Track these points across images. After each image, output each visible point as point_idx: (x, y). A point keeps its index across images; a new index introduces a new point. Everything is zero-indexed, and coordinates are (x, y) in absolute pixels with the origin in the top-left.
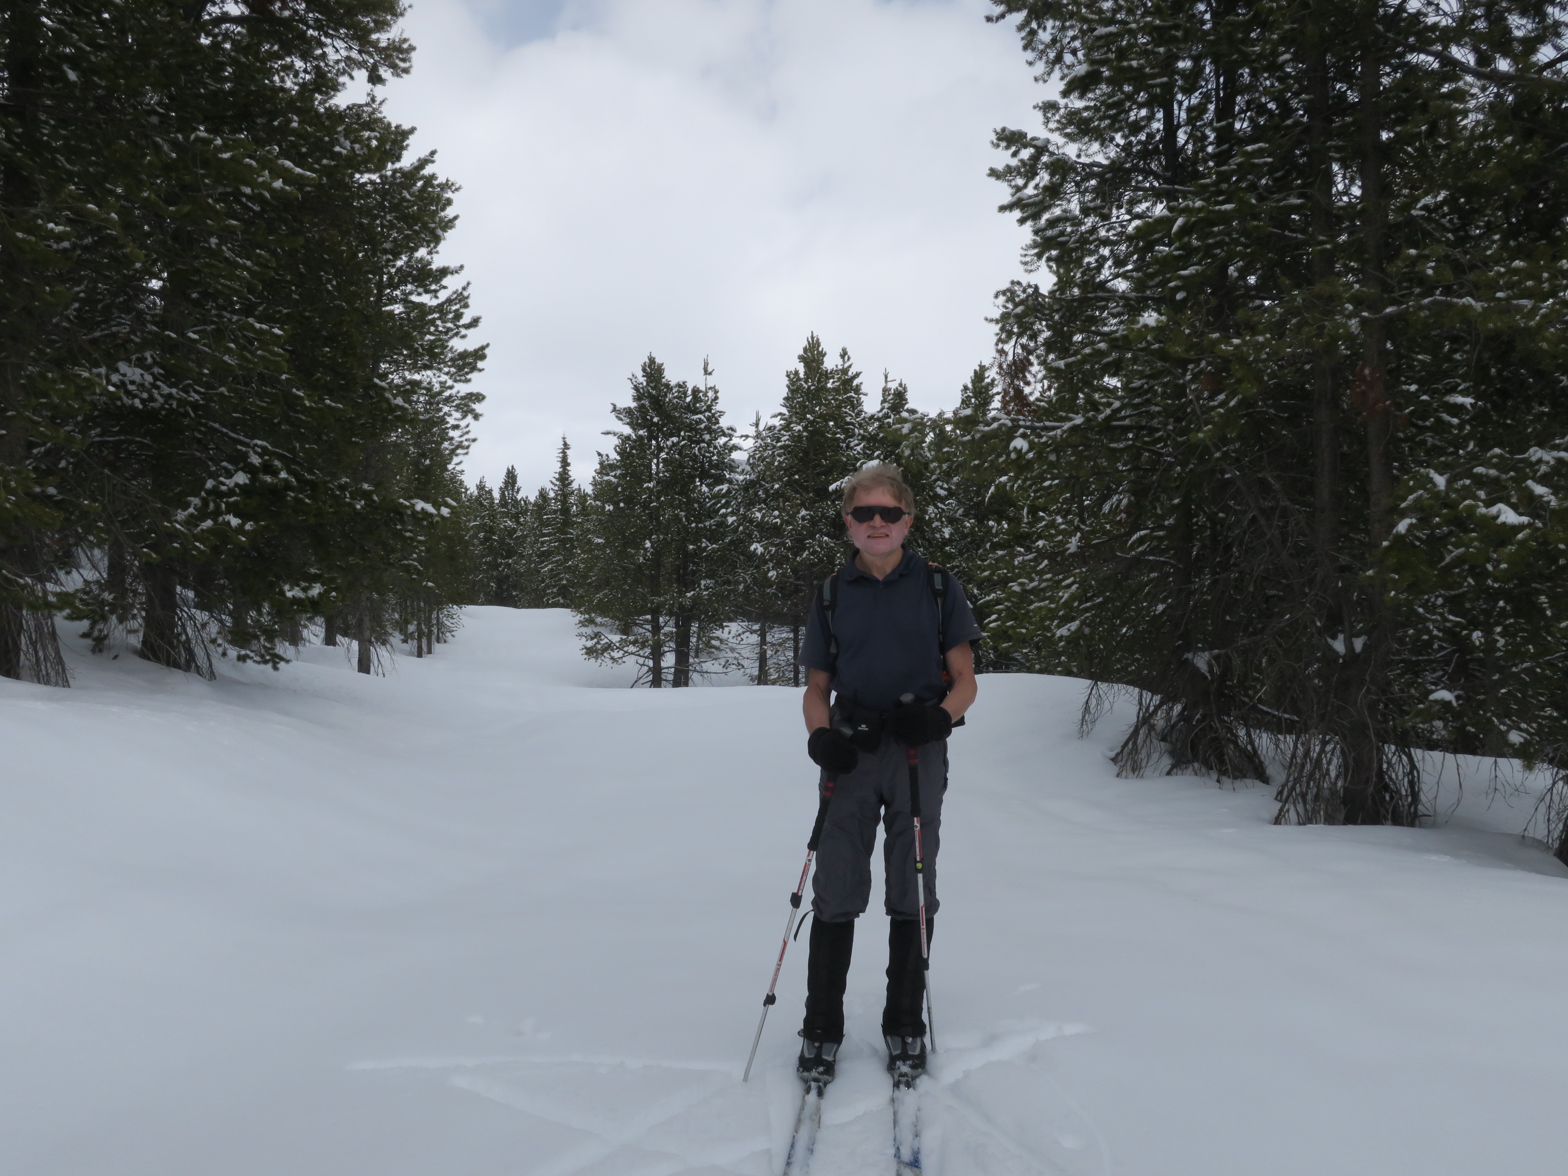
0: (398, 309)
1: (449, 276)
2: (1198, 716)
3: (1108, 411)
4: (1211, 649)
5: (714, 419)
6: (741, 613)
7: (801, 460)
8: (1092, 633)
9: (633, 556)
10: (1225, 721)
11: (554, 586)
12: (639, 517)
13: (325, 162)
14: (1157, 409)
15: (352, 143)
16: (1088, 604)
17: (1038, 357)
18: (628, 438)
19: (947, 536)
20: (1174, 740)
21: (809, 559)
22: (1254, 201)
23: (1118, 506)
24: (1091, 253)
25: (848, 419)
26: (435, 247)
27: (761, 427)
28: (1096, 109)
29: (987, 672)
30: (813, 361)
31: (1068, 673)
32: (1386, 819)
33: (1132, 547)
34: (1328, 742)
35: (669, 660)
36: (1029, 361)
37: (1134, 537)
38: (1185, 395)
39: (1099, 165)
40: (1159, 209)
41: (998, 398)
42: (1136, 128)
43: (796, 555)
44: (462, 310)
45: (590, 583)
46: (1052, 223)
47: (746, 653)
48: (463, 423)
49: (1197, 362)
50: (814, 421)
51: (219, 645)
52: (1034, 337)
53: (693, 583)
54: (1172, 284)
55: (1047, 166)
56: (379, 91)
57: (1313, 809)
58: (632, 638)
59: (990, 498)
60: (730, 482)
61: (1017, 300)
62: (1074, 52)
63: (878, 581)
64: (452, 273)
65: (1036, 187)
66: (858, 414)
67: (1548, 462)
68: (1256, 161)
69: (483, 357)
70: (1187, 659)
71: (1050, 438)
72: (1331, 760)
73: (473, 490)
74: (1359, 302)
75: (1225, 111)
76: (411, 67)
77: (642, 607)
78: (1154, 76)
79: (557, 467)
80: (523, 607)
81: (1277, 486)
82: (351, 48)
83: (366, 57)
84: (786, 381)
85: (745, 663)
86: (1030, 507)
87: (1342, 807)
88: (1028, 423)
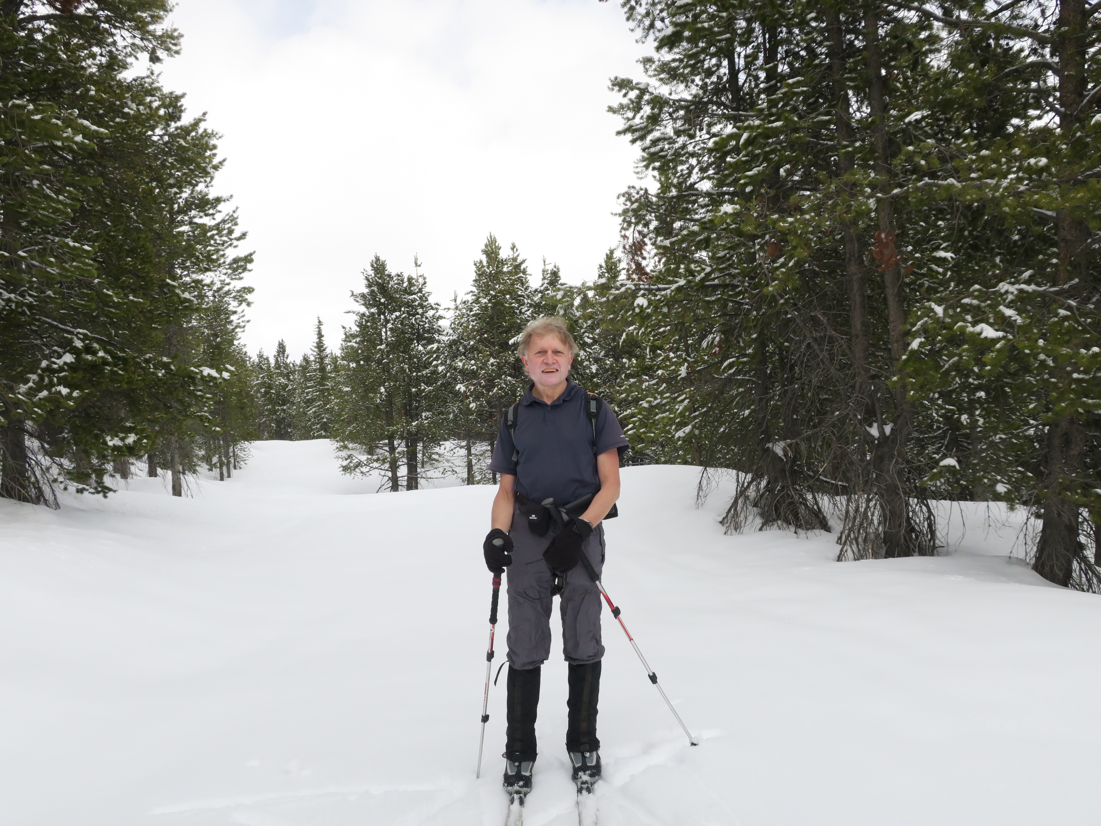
0: (185, 228)
1: (223, 203)
2: (779, 488)
3: (703, 275)
4: (785, 439)
5: (424, 298)
6: (454, 434)
7: (488, 323)
8: (701, 433)
9: (372, 398)
10: (797, 490)
11: (318, 424)
12: (375, 370)
13: (118, 120)
14: (737, 271)
15: (137, 105)
16: (697, 413)
17: (650, 239)
18: (363, 315)
19: (594, 371)
20: (763, 505)
21: (498, 394)
22: (796, 119)
23: (713, 342)
24: (682, 163)
25: (520, 293)
26: (210, 182)
27: (458, 302)
28: (681, 61)
29: (628, 466)
30: (492, 253)
31: (685, 462)
32: (914, 551)
33: (724, 371)
34: (871, 500)
35: (403, 471)
36: (644, 242)
37: (726, 364)
38: (755, 260)
39: (685, 101)
40: (730, 129)
41: (624, 272)
42: (709, 73)
43: (488, 391)
44: (233, 227)
45: (343, 420)
46: (655, 142)
47: (457, 462)
48: (239, 310)
49: (763, 237)
50: (495, 295)
51: (61, 482)
52: (646, 225)
53: (417, 415)
54: (742, 181)
55: (648, 102)
56: (157, 67)
57: (864, 549)
58: (375, 457)
59: (623, 342)
60: (439, 342)
61: (633, 199)
62: (662, 20)
63: (547, 405)
64: (224, 201)
65: (642, 117)
66: (526, 289)
67: (1012, 293)
68: (796, 90)
69: (251, 261)
70: (768, 448)
71: (663, 296)
72: (874, 512)
73: (255, 359)
74: (873, 186)
75: (771, 56)
76: (181, 49)
77: (381, 434)
78: (720, 33)
79: (315, 339)
80: (297, 440)
81: (824, 319)
82: (135, 37)
83: (146, 43)
84: (474, 268)
85: (457, 469)
86: (651, 347)
87: (883, 545)
88: (647, 287)
